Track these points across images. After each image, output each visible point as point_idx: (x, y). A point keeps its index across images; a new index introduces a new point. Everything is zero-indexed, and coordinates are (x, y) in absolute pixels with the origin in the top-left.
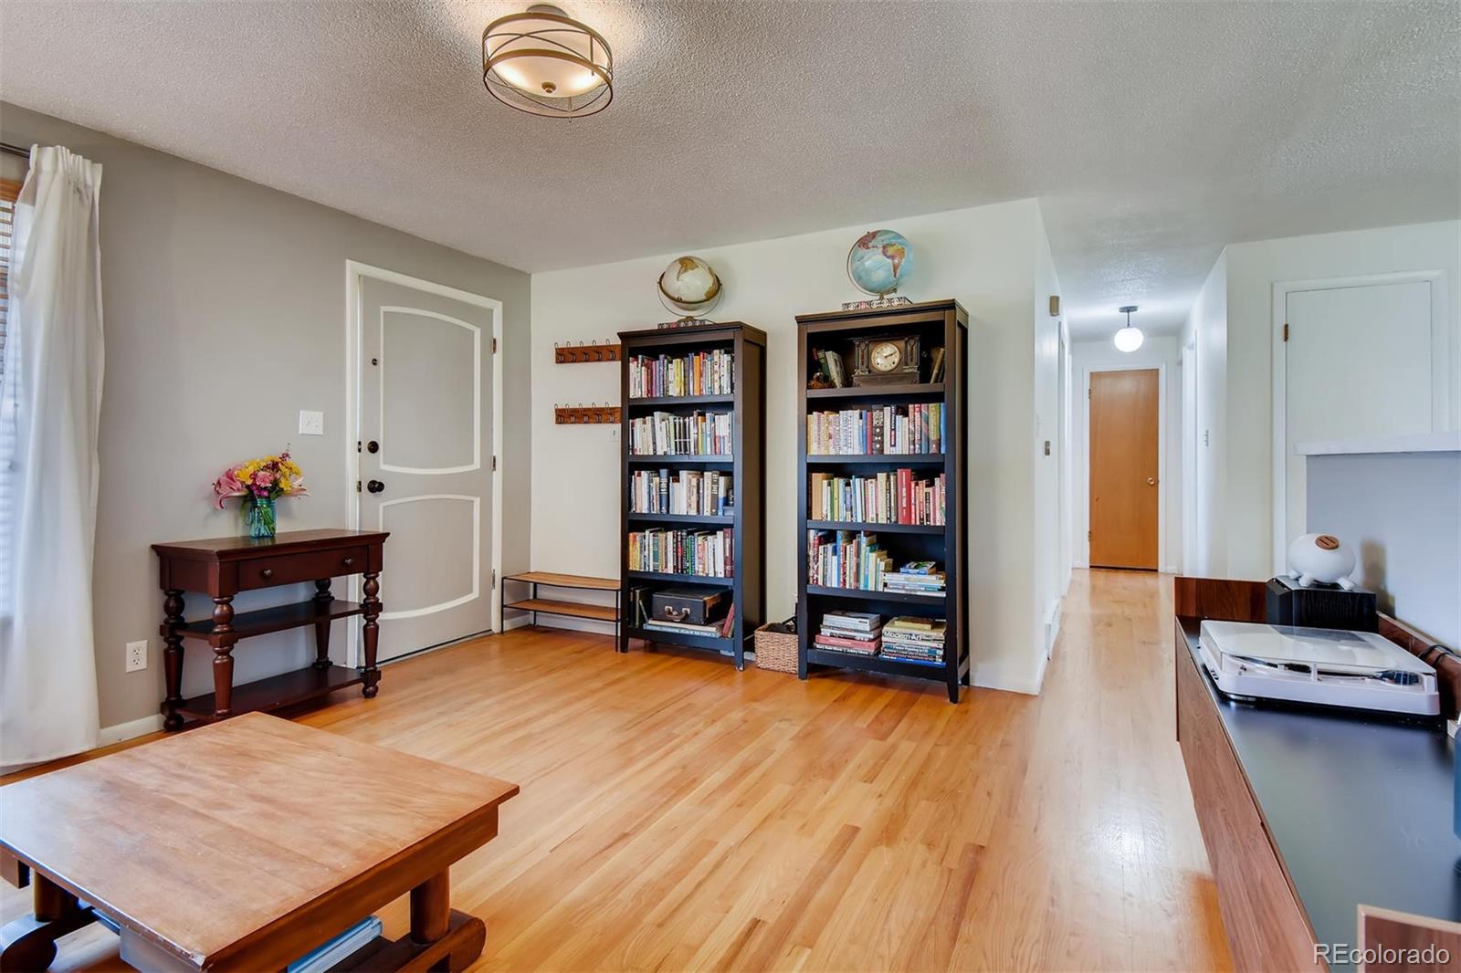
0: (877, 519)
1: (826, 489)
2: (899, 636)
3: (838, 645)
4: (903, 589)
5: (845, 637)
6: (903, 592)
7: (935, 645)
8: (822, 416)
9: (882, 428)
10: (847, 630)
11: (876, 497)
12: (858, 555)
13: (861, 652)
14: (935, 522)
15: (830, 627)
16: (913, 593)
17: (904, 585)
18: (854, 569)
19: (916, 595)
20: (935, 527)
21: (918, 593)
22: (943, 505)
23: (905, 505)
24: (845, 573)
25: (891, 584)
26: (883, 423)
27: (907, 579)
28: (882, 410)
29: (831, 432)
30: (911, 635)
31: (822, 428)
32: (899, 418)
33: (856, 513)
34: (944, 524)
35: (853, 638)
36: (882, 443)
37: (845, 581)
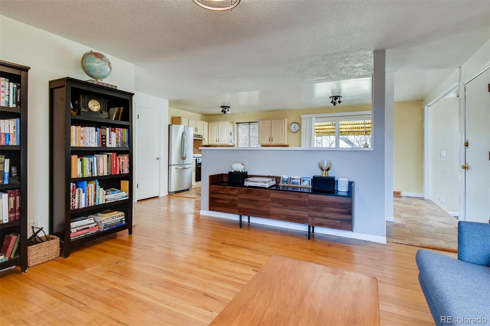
0: (103, 174)
1: (79, 163)
2: (109, 219)
3: (82, 234)
4: (114, 200)
5: (84, 229)
6: (114, 201)
7: (122, 217)
8: (78, 128)
9: (105, 136)
10: (84, 226)
11: (103, 165)
12: (95, 190)
13: (94, 232)
14: (125, 172)
15: (75, 228)
16: (117, 200)
17: (114, 198)
18: (93, 197)
19: (119, 201)
20: (125, 174)
21: (119, 200)
22: (128, 166)
23: (115, 167)
24: (89, 200)
25: (109, 199)
26: (106, 134)
27: (115, 196)
28: (105, 129)
29: (82, 136)
30: (113, 217)
31: (77, 134)
32: (112, 133)
33: (94, 172)
34: (128, 173)
35: (88, 228)
36: (105, 142)
37: (89, 203)
